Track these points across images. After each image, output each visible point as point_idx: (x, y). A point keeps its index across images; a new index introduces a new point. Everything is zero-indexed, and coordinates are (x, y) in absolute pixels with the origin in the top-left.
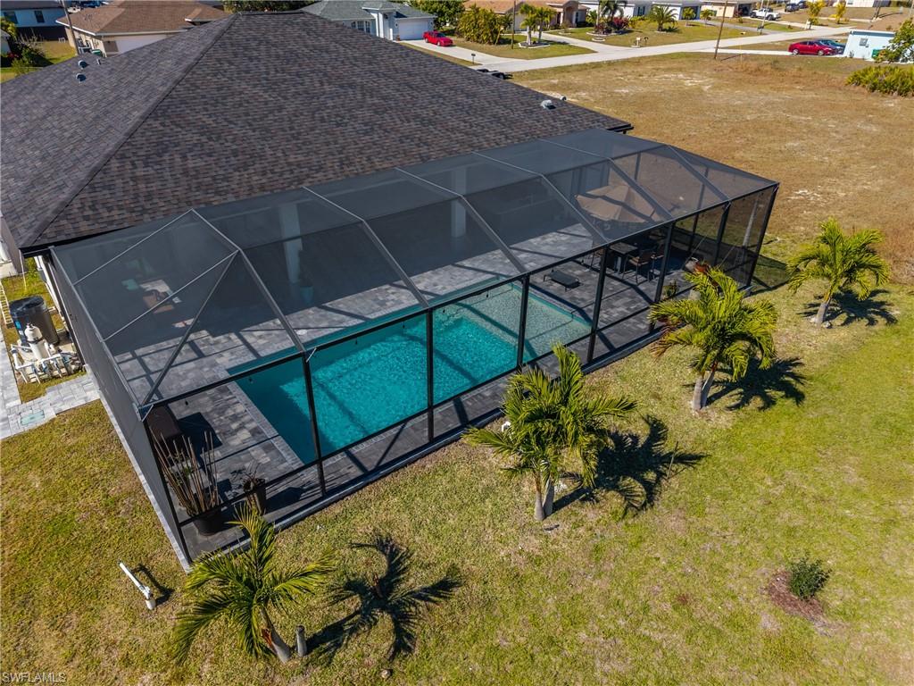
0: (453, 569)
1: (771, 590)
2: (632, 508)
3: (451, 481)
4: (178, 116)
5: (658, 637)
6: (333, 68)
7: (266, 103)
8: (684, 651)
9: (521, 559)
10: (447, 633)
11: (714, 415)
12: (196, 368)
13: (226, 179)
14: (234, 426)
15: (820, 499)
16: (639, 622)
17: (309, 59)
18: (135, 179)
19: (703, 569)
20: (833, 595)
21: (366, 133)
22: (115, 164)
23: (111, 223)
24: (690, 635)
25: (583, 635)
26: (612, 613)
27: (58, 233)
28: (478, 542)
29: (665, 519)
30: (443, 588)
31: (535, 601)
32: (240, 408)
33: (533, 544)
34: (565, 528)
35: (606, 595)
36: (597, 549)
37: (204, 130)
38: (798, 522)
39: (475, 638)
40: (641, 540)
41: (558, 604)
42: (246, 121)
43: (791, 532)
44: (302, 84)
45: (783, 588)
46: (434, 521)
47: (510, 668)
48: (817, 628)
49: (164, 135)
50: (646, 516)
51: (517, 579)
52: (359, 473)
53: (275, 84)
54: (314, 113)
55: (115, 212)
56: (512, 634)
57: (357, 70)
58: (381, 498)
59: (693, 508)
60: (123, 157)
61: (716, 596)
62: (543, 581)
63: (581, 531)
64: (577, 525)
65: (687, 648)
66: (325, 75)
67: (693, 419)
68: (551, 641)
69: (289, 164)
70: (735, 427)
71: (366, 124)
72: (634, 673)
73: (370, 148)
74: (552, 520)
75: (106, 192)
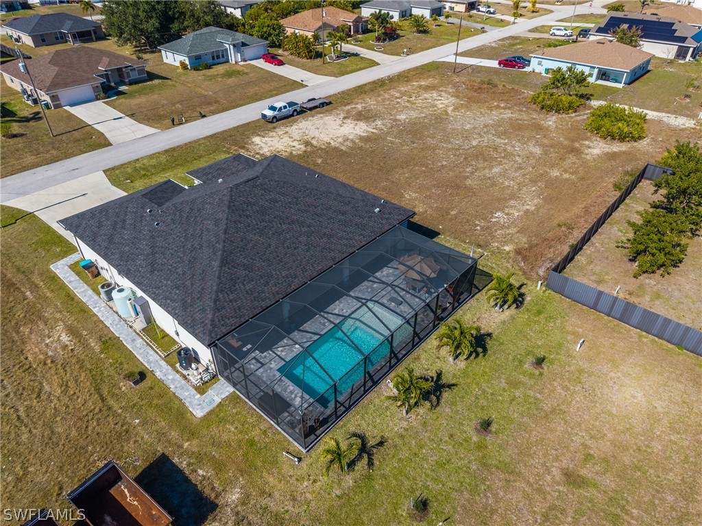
0: (382, 437)
1: (476, 429)
2: (433, 407)
3: (374, 406)
4: (233, 261)
5: (445, 448)
6: (283, 212)
7: (263, 243)
8: (452, 451)
9: (402, 430)
10: (385, 457)
11: (459, 363)
12: (264, 371)
13: (263, 292)
14: (293, 396)
15: (492, 394)
16: (439, 445)
17: (271, 209)
18: (231, 301)
19: (457, 425)
20: (493, 428)
21: (307, 251)
22: (221, 295)
23: (232, 325)
24: (454, 446)
25: (424, 451)
26: (432, 443)
27: (216, 335)
28: (388, 426)
29: (444, 409)
30: (381, 443)
31: (409, 443)
32: (291, 388)
33: (405, 424)
34: (414, 417)
35: (429, 438)
36: (425, 423)
37: (246, 267)
38: (485, 404)
39: (394, 457)
40: (438, 417)
41: (416, 442)
42: (259, 257)
43: (483, 408)
44: (273, 227)
45: (479, 428)
46: (373, 422)
47: (405, 463)
48: (488, 438)
49: (232, 274)
50: (438, 408)
51: (402, 437)
52: (345, 409)
53: (262, 230)
54: (283, 244)
55: (231, 320)
56: (404, 454)
57: (293, 211)
58: (354, 416)
59: (453, 404)
60: (222, 291)
61: (460, 433)
62: (410, 436)
63: (419, 417)
64: (417, 415)
65: (453, 450)
66: (281, 219)
67: (452, 366)
68: (416, 454)
69: (283, 277)
70: (467, 367)
71: (306, 245)
72: (439, 459)
73: (311, 259)
74: (409, 415)
75: (224, 311)
